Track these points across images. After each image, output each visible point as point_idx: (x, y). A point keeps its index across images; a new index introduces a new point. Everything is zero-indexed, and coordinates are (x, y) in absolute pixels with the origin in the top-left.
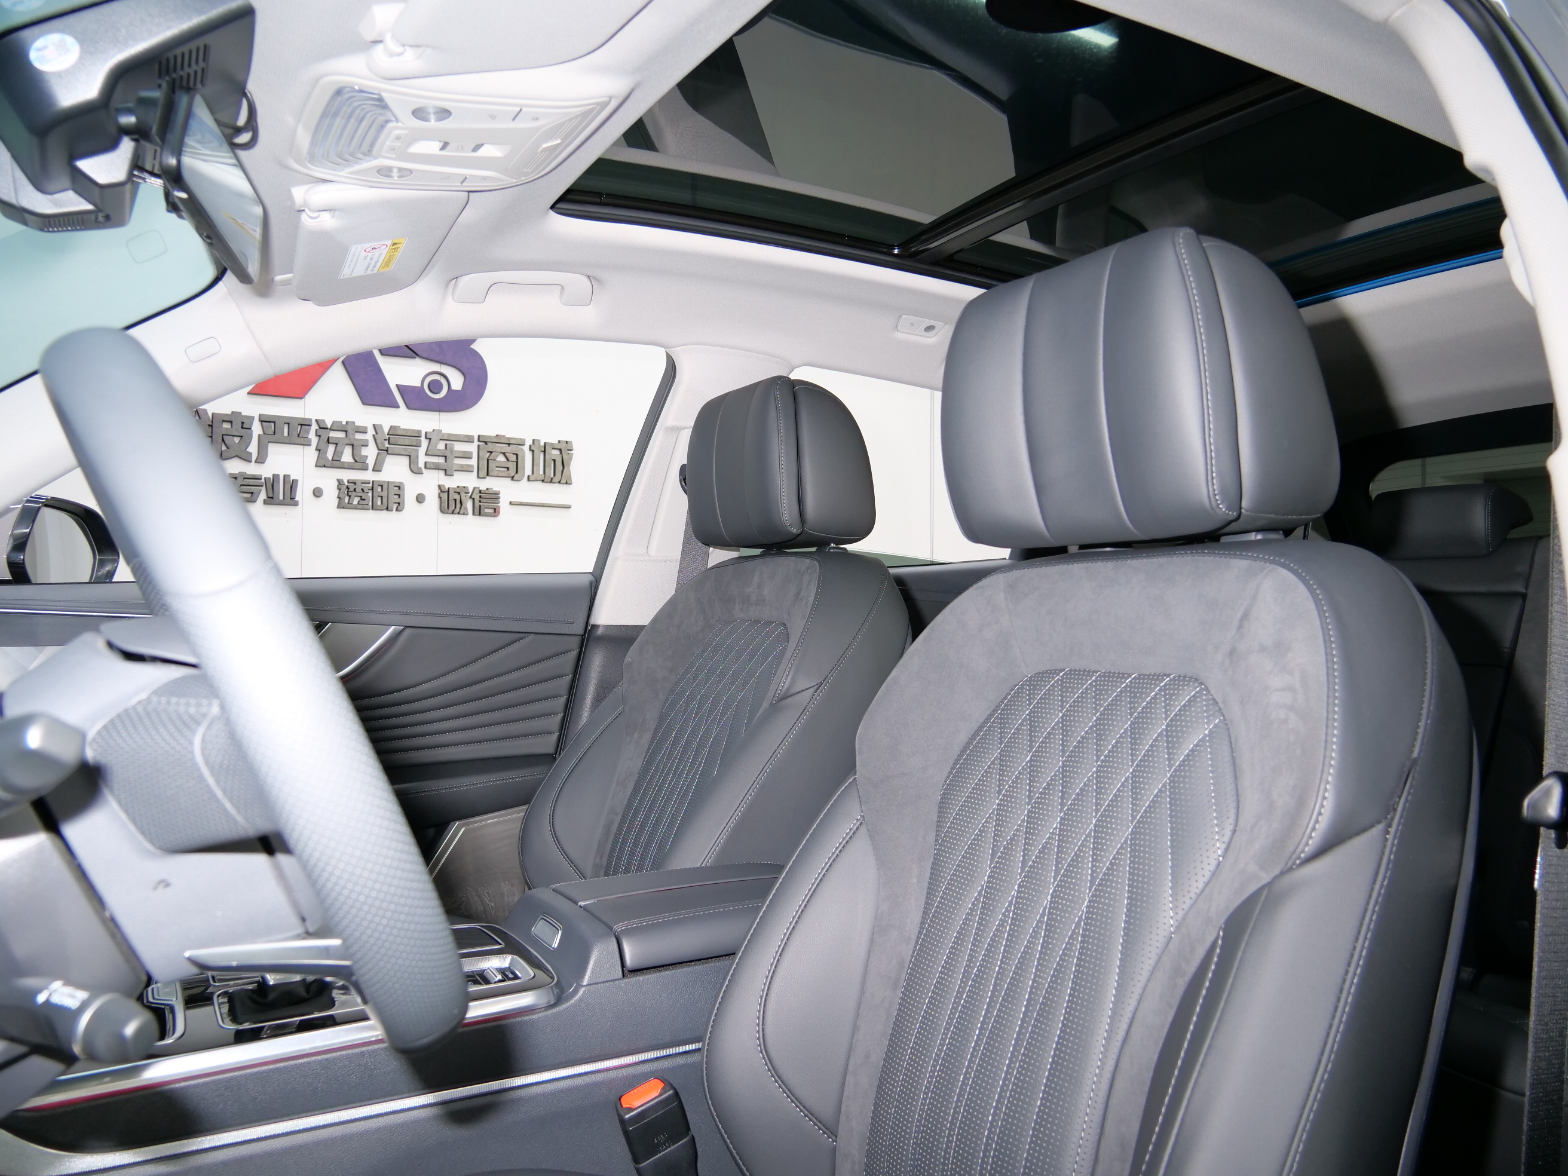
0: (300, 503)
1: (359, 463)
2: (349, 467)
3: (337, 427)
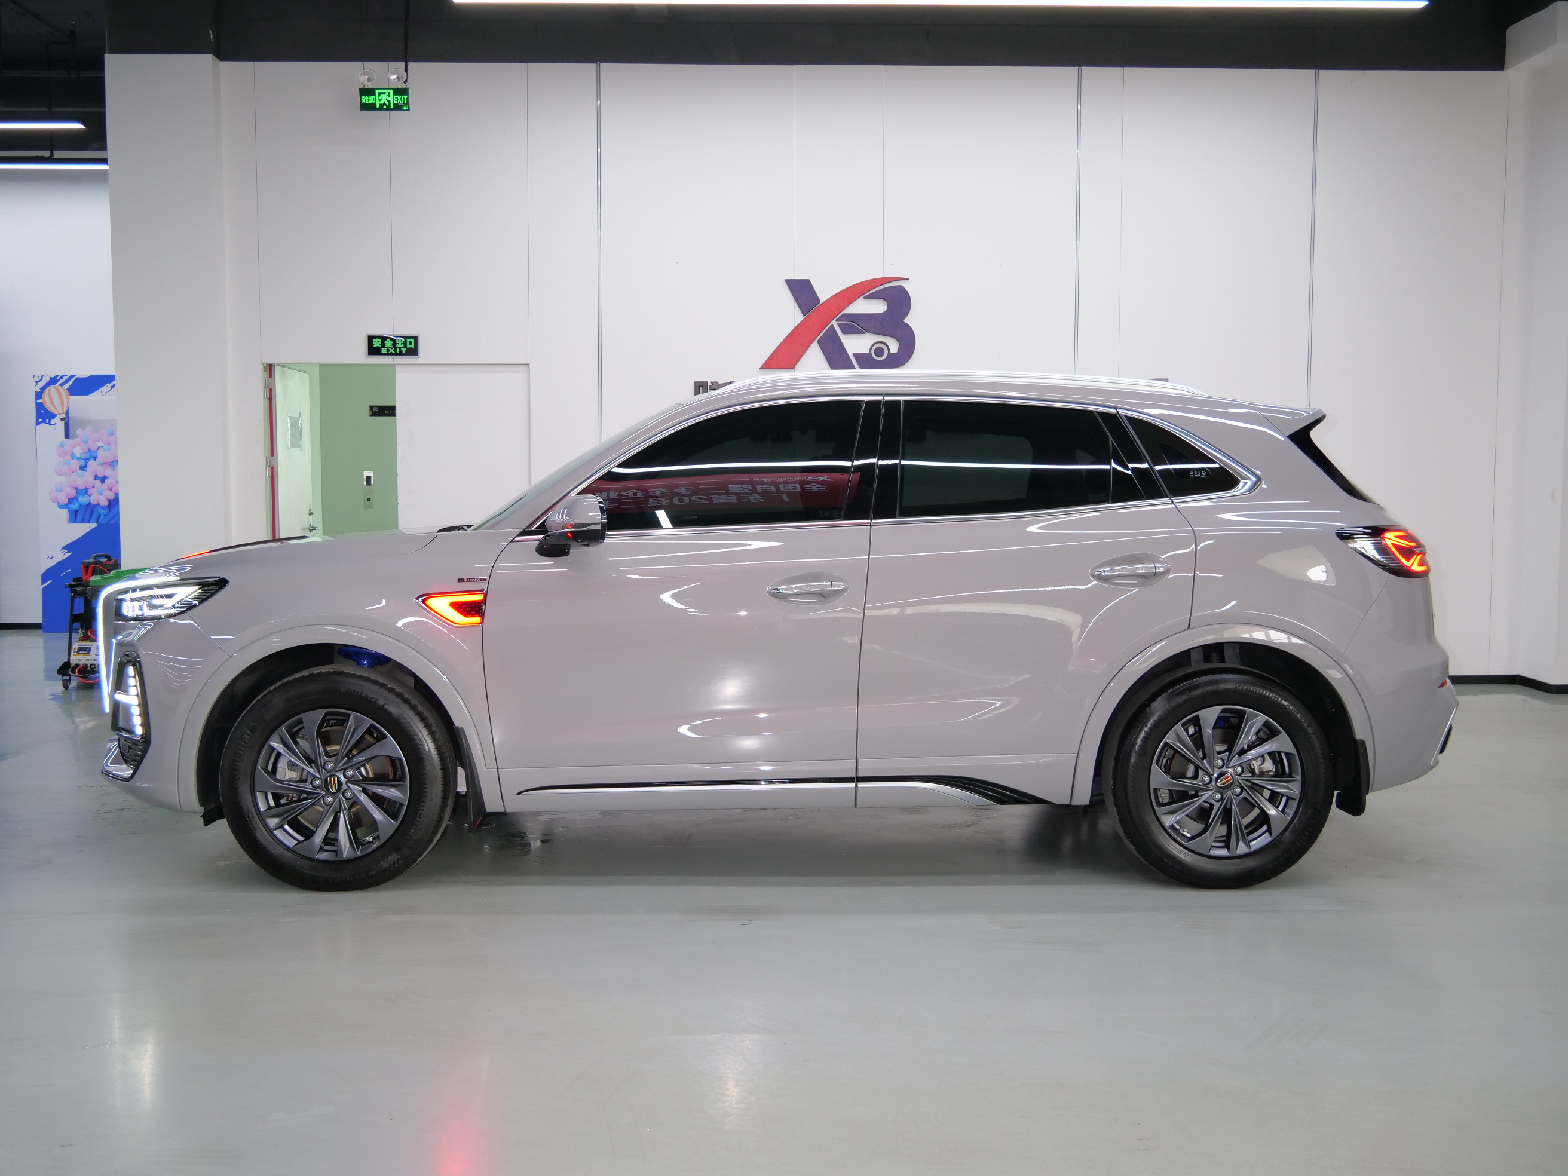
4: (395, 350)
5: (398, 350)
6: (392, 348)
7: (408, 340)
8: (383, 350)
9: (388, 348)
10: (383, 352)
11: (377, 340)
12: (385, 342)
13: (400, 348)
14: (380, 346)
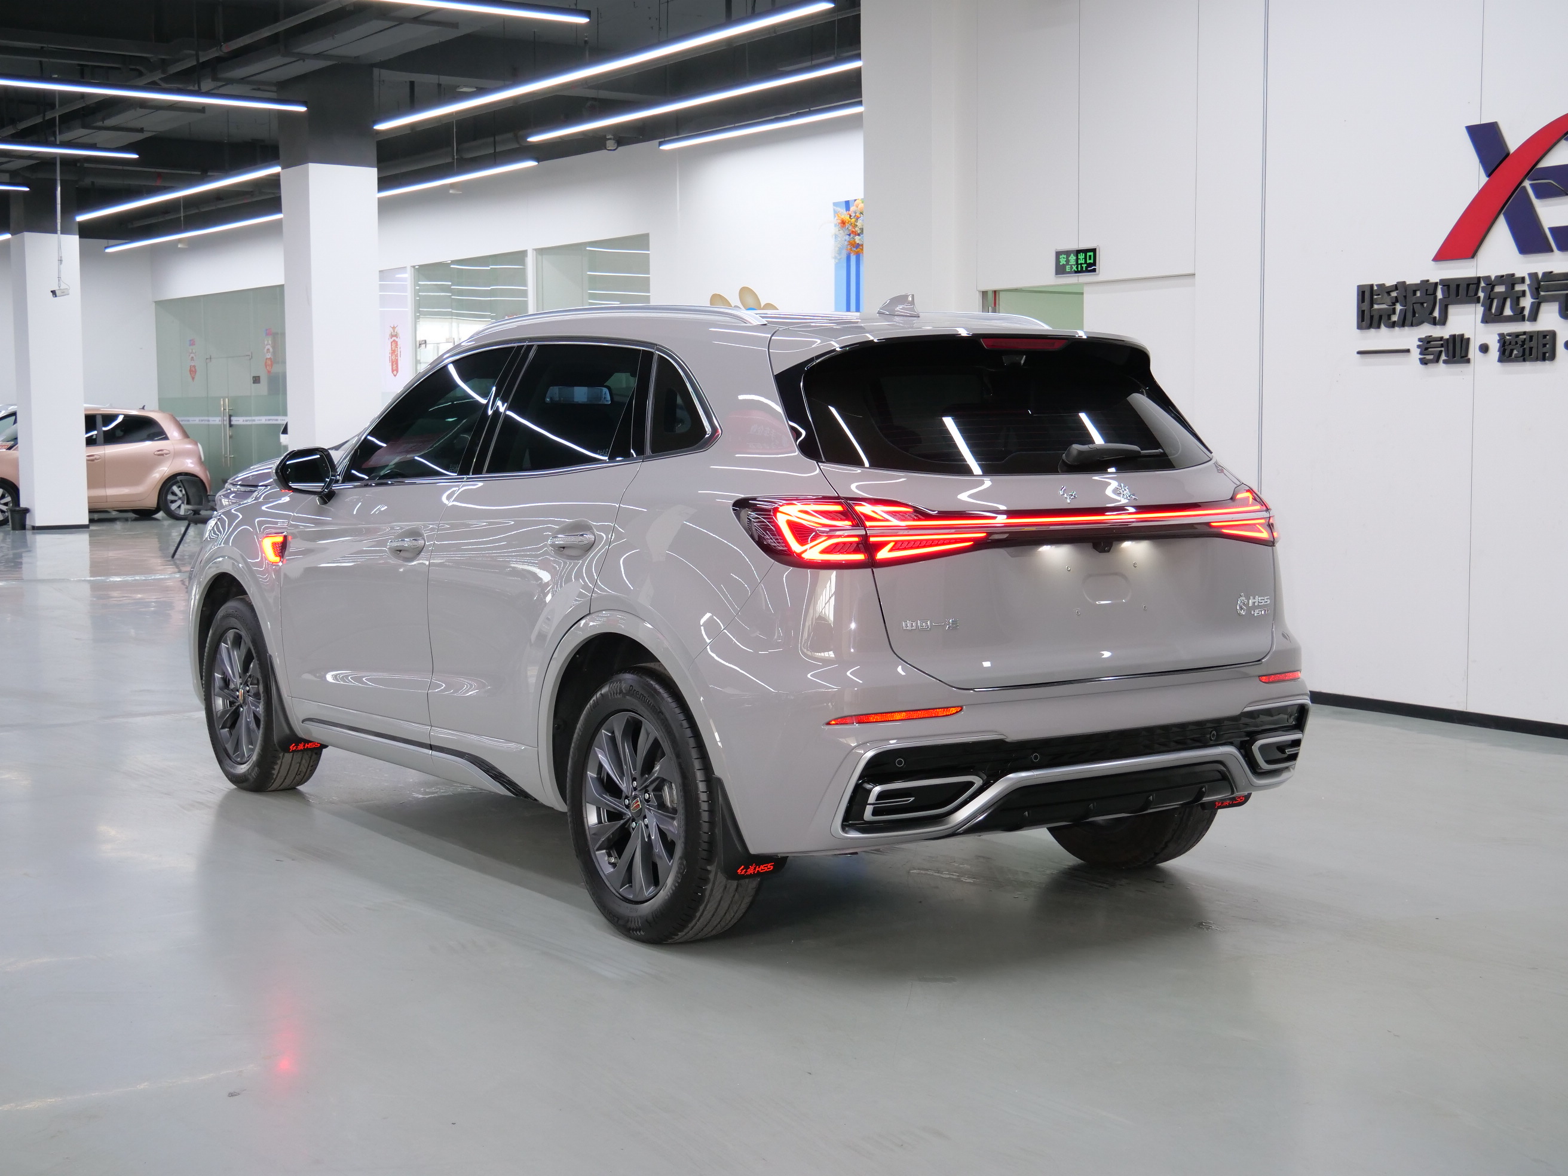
0: (1472, 361)
1: (1519, 315)
2: (1509, 319)
3: (1501, 279)
4: (1077, 268)
5: (1079, 266)
6: (1074, 265)
7: (1088, 254)
8: (1068, 268)
9: (1071, 265)
10: (1067, 270)
11: (1063, 256)
12: (1070, 258)
13: (1081, 264)
14: (1065, 263)
